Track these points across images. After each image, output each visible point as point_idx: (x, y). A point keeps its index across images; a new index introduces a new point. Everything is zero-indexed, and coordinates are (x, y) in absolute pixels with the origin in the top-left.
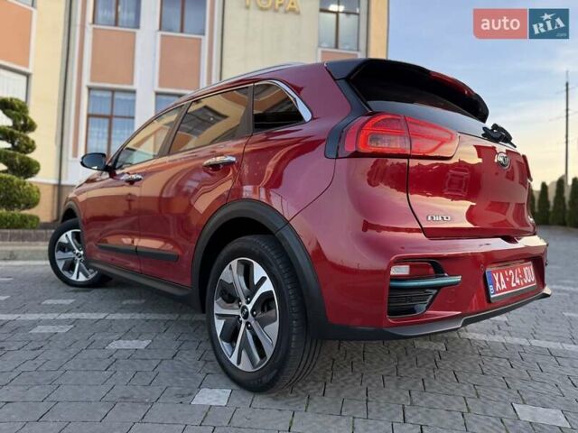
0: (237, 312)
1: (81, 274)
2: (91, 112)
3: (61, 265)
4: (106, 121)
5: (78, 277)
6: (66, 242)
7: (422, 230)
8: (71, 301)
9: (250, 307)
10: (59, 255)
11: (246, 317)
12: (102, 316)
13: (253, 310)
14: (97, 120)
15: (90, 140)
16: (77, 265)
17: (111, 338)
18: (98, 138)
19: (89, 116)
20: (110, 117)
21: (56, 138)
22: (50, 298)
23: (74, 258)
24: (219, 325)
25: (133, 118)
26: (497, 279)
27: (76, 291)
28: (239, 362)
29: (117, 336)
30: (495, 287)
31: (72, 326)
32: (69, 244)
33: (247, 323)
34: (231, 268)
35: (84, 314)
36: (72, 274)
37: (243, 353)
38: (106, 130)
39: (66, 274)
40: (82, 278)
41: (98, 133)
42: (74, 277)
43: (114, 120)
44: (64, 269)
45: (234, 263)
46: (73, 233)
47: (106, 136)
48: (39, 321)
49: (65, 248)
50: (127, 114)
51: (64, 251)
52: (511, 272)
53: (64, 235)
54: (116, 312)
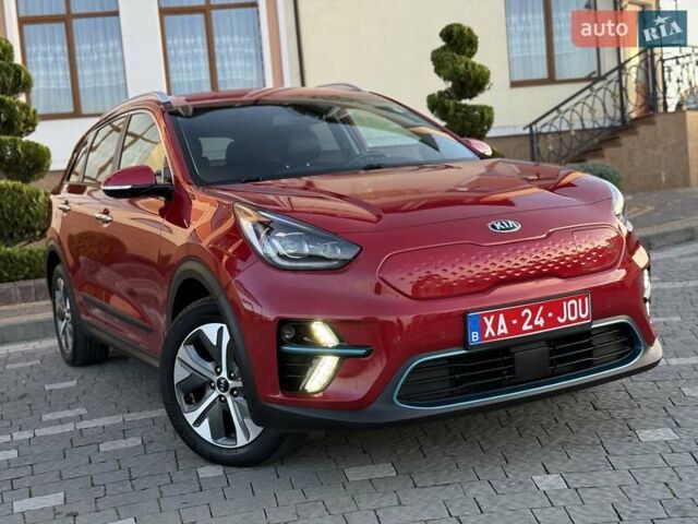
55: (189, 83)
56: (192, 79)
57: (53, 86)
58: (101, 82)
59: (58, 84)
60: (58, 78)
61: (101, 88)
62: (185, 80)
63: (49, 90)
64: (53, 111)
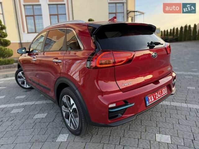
0: (68, 111)
1: (27, 85)
2: (26, 15)
3: (20, 83)
4: (32, 17)
5: (26, 86)
6: (20, 75)
7: (121, 90)
8: (24, 96)
9: (71, 111)
10: (19, 79)
11: (71, 113)
12: (33, 103)
13: (72, 112)
14: (29, 17)
15: (28, 25)
16: (25, 83)
17: (35, 113)
18: (31, 24)
19: (26, 16)
20: (33, 16)
21: (16, 26)
22: (18, 96)
23: (24, 80)
24: (64, 114)
25: (42, 15)
26: (150, 98)
27: (26, 91)
28: (70, 126)
29: (37, 113)
30: (149, 101)
31: (24, 108)
32: (21, 76)
33: (71, 115)
34: (64, 98)
35: (28, 102)
36: (24, 85)
37: (71, 124)
38: (33, 21)
39: (22, 85)
40: (28, 87)
41: (31, 22)
42: (25, 86)
43: (35, 17)
44: (21, 84)
45: (65, 96)
46: (22, 72)
47: (33, 23)
48: (14, 107)
49: (20, 77)
50: (39, 14)
51: (20, 78)
52: (156, 93)
53: (19, 73)
54: (38, 100)
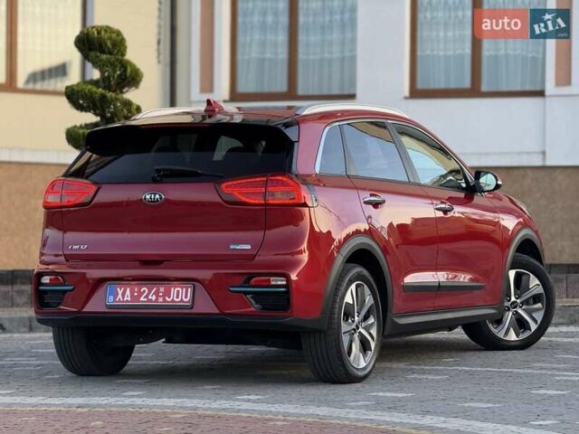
55: (447, 58)
56: (450, 53)
57: (268, 55)
58: (331, 53)
59: (276, 54)
60: (275, 45)
61: (330, 62)
62: (442, 53)
63: (264, 60)
64: (266, 89)
